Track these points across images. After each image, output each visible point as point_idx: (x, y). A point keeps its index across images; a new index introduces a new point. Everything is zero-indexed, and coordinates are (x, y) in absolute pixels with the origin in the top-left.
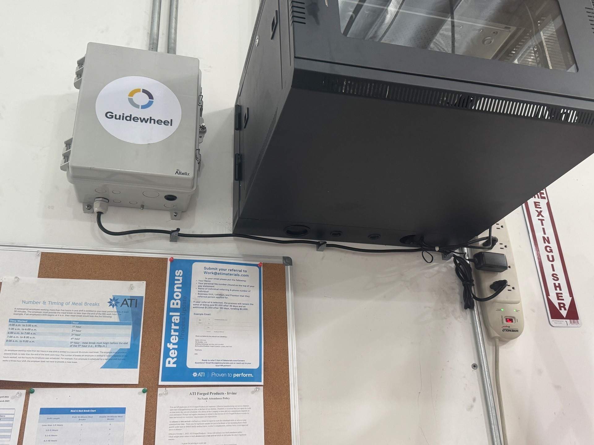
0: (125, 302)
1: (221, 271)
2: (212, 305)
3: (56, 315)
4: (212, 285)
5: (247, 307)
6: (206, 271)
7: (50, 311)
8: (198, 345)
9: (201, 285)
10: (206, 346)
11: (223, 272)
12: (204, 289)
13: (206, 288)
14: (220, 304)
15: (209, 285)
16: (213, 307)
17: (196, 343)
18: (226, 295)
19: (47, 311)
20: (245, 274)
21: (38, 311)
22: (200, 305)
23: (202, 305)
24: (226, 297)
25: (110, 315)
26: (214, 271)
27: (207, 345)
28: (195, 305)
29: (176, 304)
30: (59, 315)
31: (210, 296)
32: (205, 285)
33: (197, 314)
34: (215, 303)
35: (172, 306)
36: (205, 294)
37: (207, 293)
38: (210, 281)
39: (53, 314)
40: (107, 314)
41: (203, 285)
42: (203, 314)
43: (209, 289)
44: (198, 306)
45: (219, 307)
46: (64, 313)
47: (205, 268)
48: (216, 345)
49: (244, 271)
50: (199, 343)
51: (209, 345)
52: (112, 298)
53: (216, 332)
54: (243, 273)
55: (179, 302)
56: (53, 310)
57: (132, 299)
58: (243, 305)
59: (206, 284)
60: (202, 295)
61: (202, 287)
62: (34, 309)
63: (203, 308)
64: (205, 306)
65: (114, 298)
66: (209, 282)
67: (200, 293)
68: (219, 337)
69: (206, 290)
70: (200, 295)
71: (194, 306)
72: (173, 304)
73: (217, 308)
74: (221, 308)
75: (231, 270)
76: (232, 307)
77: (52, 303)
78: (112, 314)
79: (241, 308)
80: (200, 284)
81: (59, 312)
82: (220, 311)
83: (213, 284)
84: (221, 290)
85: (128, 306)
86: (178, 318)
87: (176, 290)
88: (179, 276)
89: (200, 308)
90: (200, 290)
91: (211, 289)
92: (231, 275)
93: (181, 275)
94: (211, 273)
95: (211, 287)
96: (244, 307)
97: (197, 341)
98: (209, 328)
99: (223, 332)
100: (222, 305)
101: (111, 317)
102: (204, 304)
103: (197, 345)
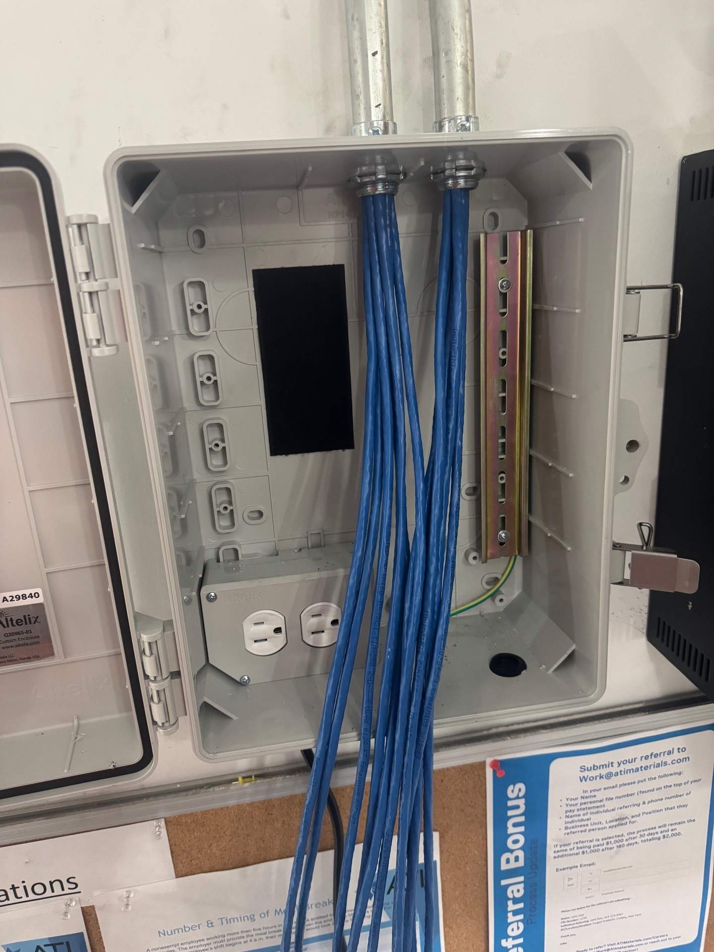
1: (622, 767)
2: (598, 846)
3: (245, 942)
4: (599, 804)
5: (679, 828)
6: (586, 774)
7: (229, 937)
8: (568, 927)
9: (572, 808)
10: (586, 925)
11: (628, 766)
12: (579, 815)
13: (585, 812)
14: (617, 839)
15: (593, 805)
16: (601, 848)
17: (563, 924)
18: (633, 817)
19: (221, 939)
20: (682, 755)
22: (571, 850)
23: (576, 848)
24: (633, 820)
26: (604, 772)
27: (586, 923)
28: (558, 851)
29: (515, 858)
30: (251, 941)
31: (594, 827)
32: (584, 806)
33: (564, 869)
34: (605, 839)
35: (504, 867)
36: (581, 826)
37: (585, 823)
38: (595, 796)
39: (238, 941)
41: (579, 807)
42: (577, 867)
43: (591, 813)
44: (565, 853)
45: (615, 845)
46: (261, 934)
47: (583, 769)
48: (606, 919)
49: (678, 749)
50: (569, 923)
51: (592, 922)
53: (606, 894)
54: (676, 756)
55: (521, 854)
56: (234, 934)
58: (671, 828)
59: (585, 803)
60: (573, 830)
61: (576, 813)
62: (192, 942)
63: (577, 854)
64: (581, 851)
66: (592, 799)
67: (569, 825)
68: (613, 901)
69: (585, 817)
70: (569, 829)
71: (556, 855)
72: (508, 861)
73: (610, 849)
74: (620, 846)
75: (646, 758)
76: (646, 837)
77: (229, 921)
79: (665, 834)
80: (571, 805)
82: (616, 853)
83: (601, 801)
84: (621, 808)
86: (521, 887)
87: (511, 830)
88: (518, 798)
89: (571, 855)
90: (570, 820)
91: (597, 812)
92: (646, 768)
93: (521, 794)
94: (598, 778)
95: (598, 807)
96: (672, 830)
97: (566, 920)
98: (591, 889)
99: (623, 891)
100: (621, 841)
102: (580, 845)
103: (566, 927)
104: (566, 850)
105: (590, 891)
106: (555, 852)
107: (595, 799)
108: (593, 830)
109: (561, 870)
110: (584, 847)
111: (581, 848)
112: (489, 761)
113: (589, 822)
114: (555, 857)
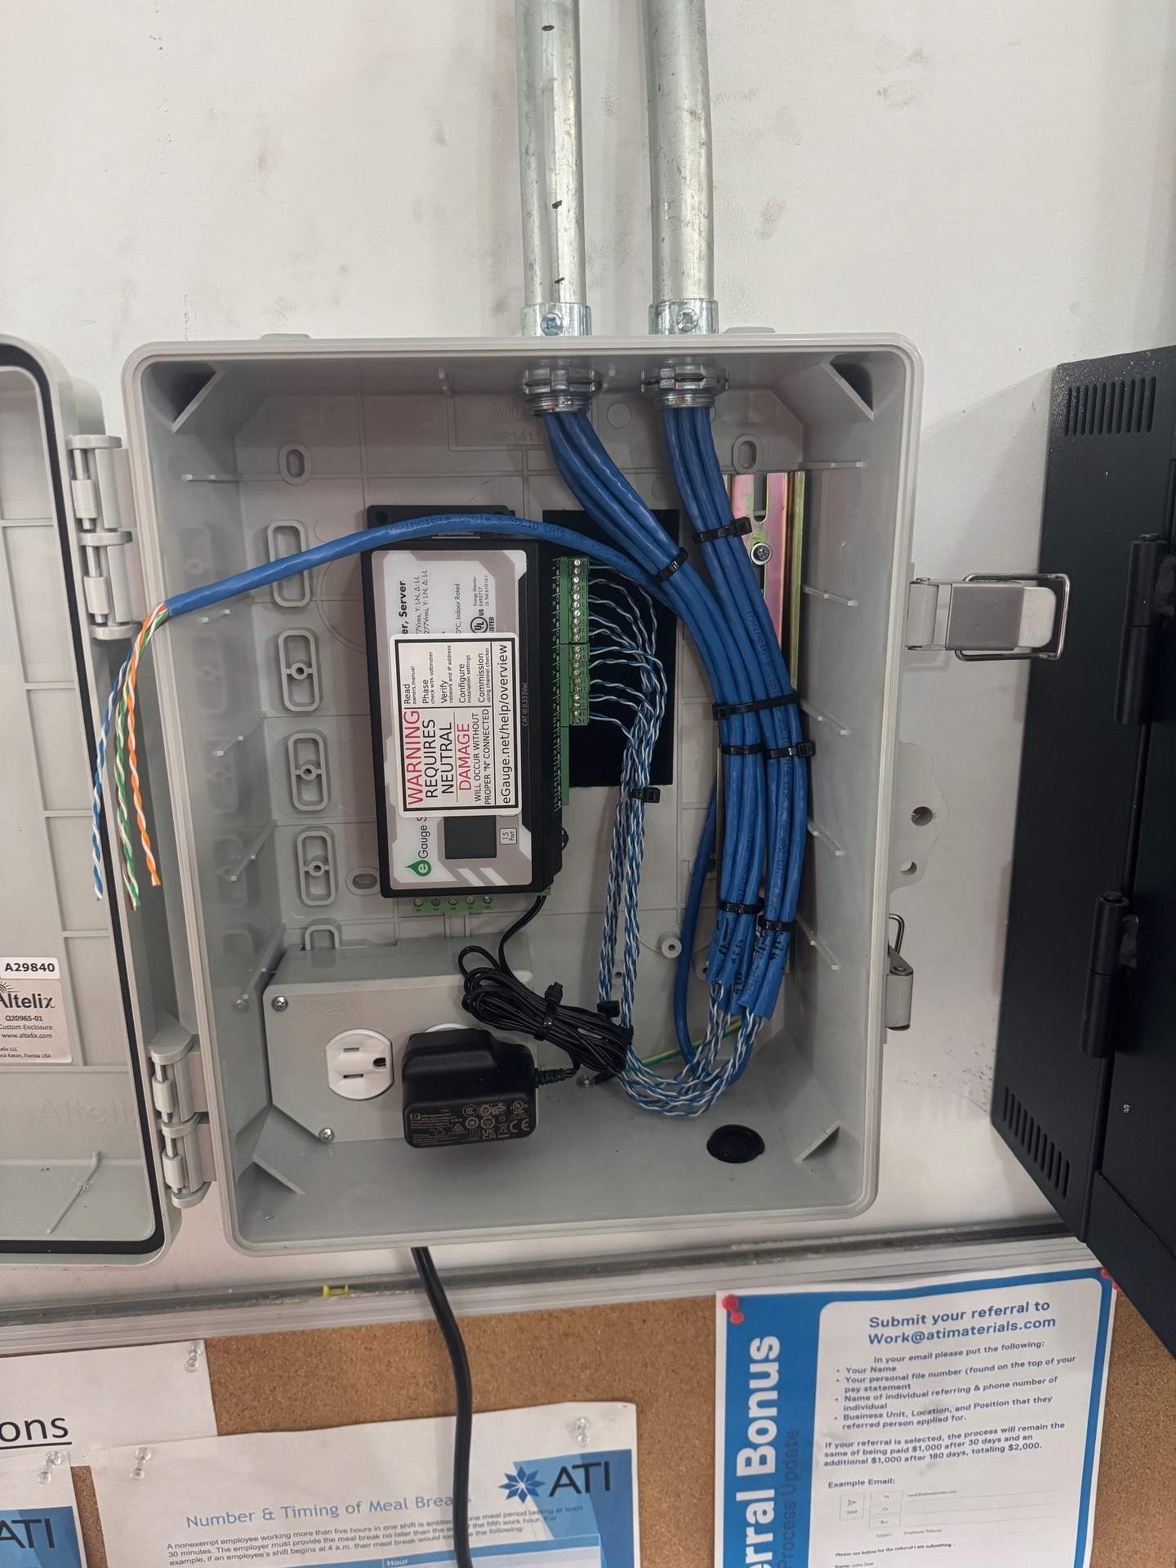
0: (564, 1480)
1: (941, 1326)
2: (899, 1451)
3: (321, 1549)
4: (902, 1383)
5: (1037, 1436)
6: (879, 1331)
7: (297, 1539)
9: (856, 1385)
11: (951, 1325)
12: (868, 1398)
13: (878, 1393)
14: (931, 1443)
15: (890, 1383)
16: (903, 1455)
18: (957, 1409)
19: (284, 1540)
20: (1043, 1315)
21: (254, 1543)
22: (853, 1453)
23: (861, 1452)
24: (958, 1414)
25: (516, 1526)
26: (909, 1330)
28: (832, 1455)
29: (761, 1458)
30: (331, 1548)
31: (893, 1420)
32: (875, 1384)
33: (841, 1485)
34: (911, 1441)
35: (742, 1470)
36: (871, 1416)
37: (878, 1411)
38: (894, 1369)
39: (311, 1546)
40: (505, 1523)
41: (867, 1384)
42: (863, 1483)
43: (888, 1397)
44: (844, 1458)
45: (927, 1454)
46: (347, 1539)
47: (875, 1323)
49: (1037, 1304)
52: (514, 1473)
53: (912, 1533)
54: (1033, 1315)
55: (771, 1453)
56: (305, 1534)
57: (589, 1464)
58: (1022, 1434)
59: (877, 1379)
60: (857, 1422)
61: (862, 1393)
62: (239, 1540)
63: (863, 1462)
64: (870, 1457)
65: (521, 1473)
66: (889, 1374)
67: (852, 1413)
68: (923, 1547)
69: (877, 1403)
70: (851, 1421)
71: (829, 1459)
72: (748, 1462)
73: (920, 1458)
74: (936, 1456)
75: (982, 1314)
76: (980, 1446)
77: (297, 1513)
78: (521, 1521)
79: (1014, 1443)
80: (854, 1381)
81: (329, 1536)
82: (929, 1466)
83: (904, 1378)
84: (937, 1393)
85: (578, 1491)
86: (769, 1506)
87: (754, 1411)
88: (766, 1360)
89: (853, 1462)
90: (852, 1404)
91: (898, 1396)
92: (981, 1331)
93: (773, 1355)
94: (900, 1340)
95: (899, 1387)
96: (1025, 1438)
98: (886, 1522)
99: (941, 1531)
100: (938, 1447)
101: (520, 1530)
102: (868, 1448)
104: (845, 1454)
105: (884, 1525)
106: (827, 1455)
107: (895, 1374)
108: (891, 1424)
109: (836, 1485)
110: (876, 1452)
111: (871, 1452)
112: (720, 1296)
113: (884, 1412)
114: (826, 1464)
